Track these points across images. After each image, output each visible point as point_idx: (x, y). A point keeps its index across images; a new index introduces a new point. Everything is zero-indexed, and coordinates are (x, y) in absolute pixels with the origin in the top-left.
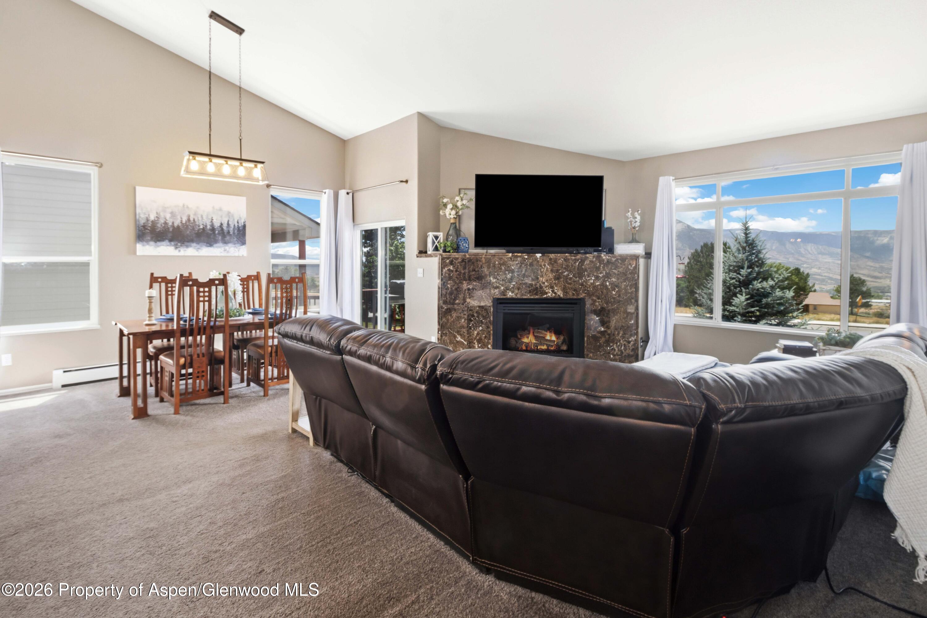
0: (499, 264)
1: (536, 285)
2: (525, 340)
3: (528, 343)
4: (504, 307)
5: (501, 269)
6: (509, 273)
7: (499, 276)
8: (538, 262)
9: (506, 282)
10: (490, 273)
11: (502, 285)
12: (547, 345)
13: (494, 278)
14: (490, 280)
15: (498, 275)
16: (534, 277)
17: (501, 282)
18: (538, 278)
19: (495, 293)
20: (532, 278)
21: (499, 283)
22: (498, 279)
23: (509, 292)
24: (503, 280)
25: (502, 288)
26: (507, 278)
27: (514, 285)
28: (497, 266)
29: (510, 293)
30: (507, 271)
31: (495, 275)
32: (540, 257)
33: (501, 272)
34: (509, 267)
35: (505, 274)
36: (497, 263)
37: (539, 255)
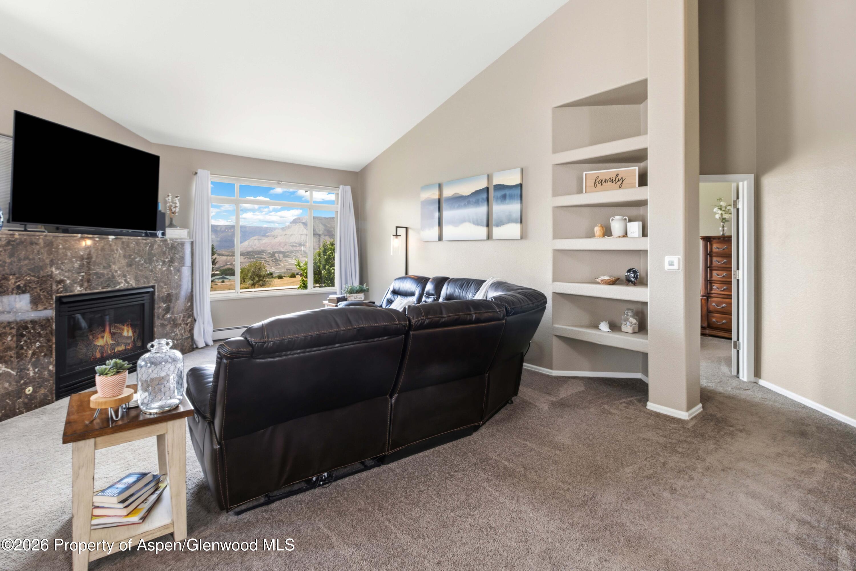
0: (64, 248)
1: (108, 274)
2: (100, 342)
3: (103, 347)
4: (69, 307)
5: (66, 255)
6: (77, 261)
7: (64, 266)
8: (110, 245)
9: (73, 273)
10: (52, 261)
11: (68, 278)
12: (124, 343)
13: (57, 268)
14: (52, 272)
15: (62, 263)
16: (106, 265)
17: (66, 274)
18: (110, 266)
19: (58, 290)
20: (104, 267)
21: (63, 275)
22: (62, 270)
23: (76, 287)
24: (69, 271)
25: (68, 282)
26: (74, 267)
27: (83, 276)
28: (61, 251)
29: (78, 288)
30: (75, 257)
31: (57, 264)
32: (113, 239)
33: (66, 259)
34: (76, 252)
35: (72, 262)
36: (61, 247)
37: (111, 237)
